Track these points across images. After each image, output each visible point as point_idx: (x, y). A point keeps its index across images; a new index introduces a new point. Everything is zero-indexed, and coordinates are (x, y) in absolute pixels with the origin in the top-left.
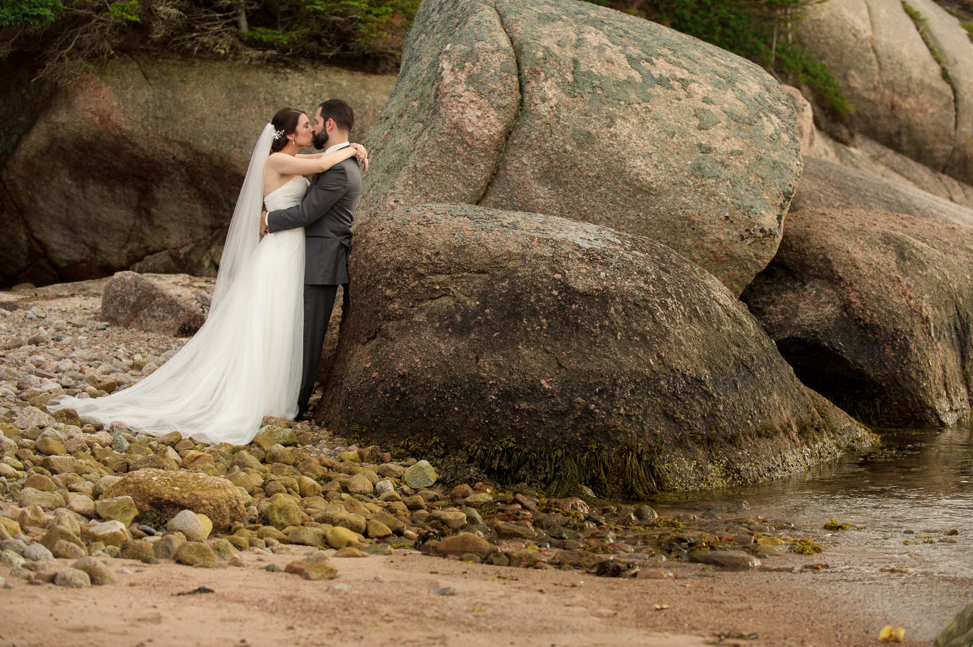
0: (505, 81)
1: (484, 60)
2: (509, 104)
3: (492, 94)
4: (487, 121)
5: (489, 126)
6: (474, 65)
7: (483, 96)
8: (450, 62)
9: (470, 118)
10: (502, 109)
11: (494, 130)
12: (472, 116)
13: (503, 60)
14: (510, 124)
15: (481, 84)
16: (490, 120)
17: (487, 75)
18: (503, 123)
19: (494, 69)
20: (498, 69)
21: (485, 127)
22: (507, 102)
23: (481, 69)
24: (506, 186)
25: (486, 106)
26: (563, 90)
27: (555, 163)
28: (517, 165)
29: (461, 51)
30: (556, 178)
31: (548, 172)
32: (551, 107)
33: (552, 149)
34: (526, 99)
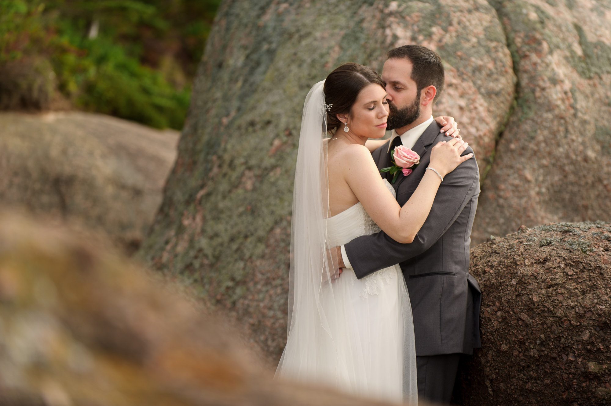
0: (494, 55)
1: (459, 23)
2: (502, 89)
3: (477, 73)
4: (474, 114)
5: (476, 122)
6: (446, 30)
7: (465, 77)
8: (406, 27)
9: (449, 110)
10: (493, 96)
11: (484, 129)
12: (452, 107)
13: (485, 24)
14: (505, 120)
15: (461, 59)
16: (478, 113)
17: (467, 45)
18: (495, 118)
19: (476, 36)
20: (482, 36)
21: (471, 123)
22: (500, 86)
23: (458, 36)
24: (497, 214)
25: (470, 92)
26: (575, 67)
27: (572, 178)
28: (517, 182)
29: (421, 10)
30: (571, 200)
31: (560, 192)
32: (566, 93)
33: (568, 157)
34: (524, 82)
